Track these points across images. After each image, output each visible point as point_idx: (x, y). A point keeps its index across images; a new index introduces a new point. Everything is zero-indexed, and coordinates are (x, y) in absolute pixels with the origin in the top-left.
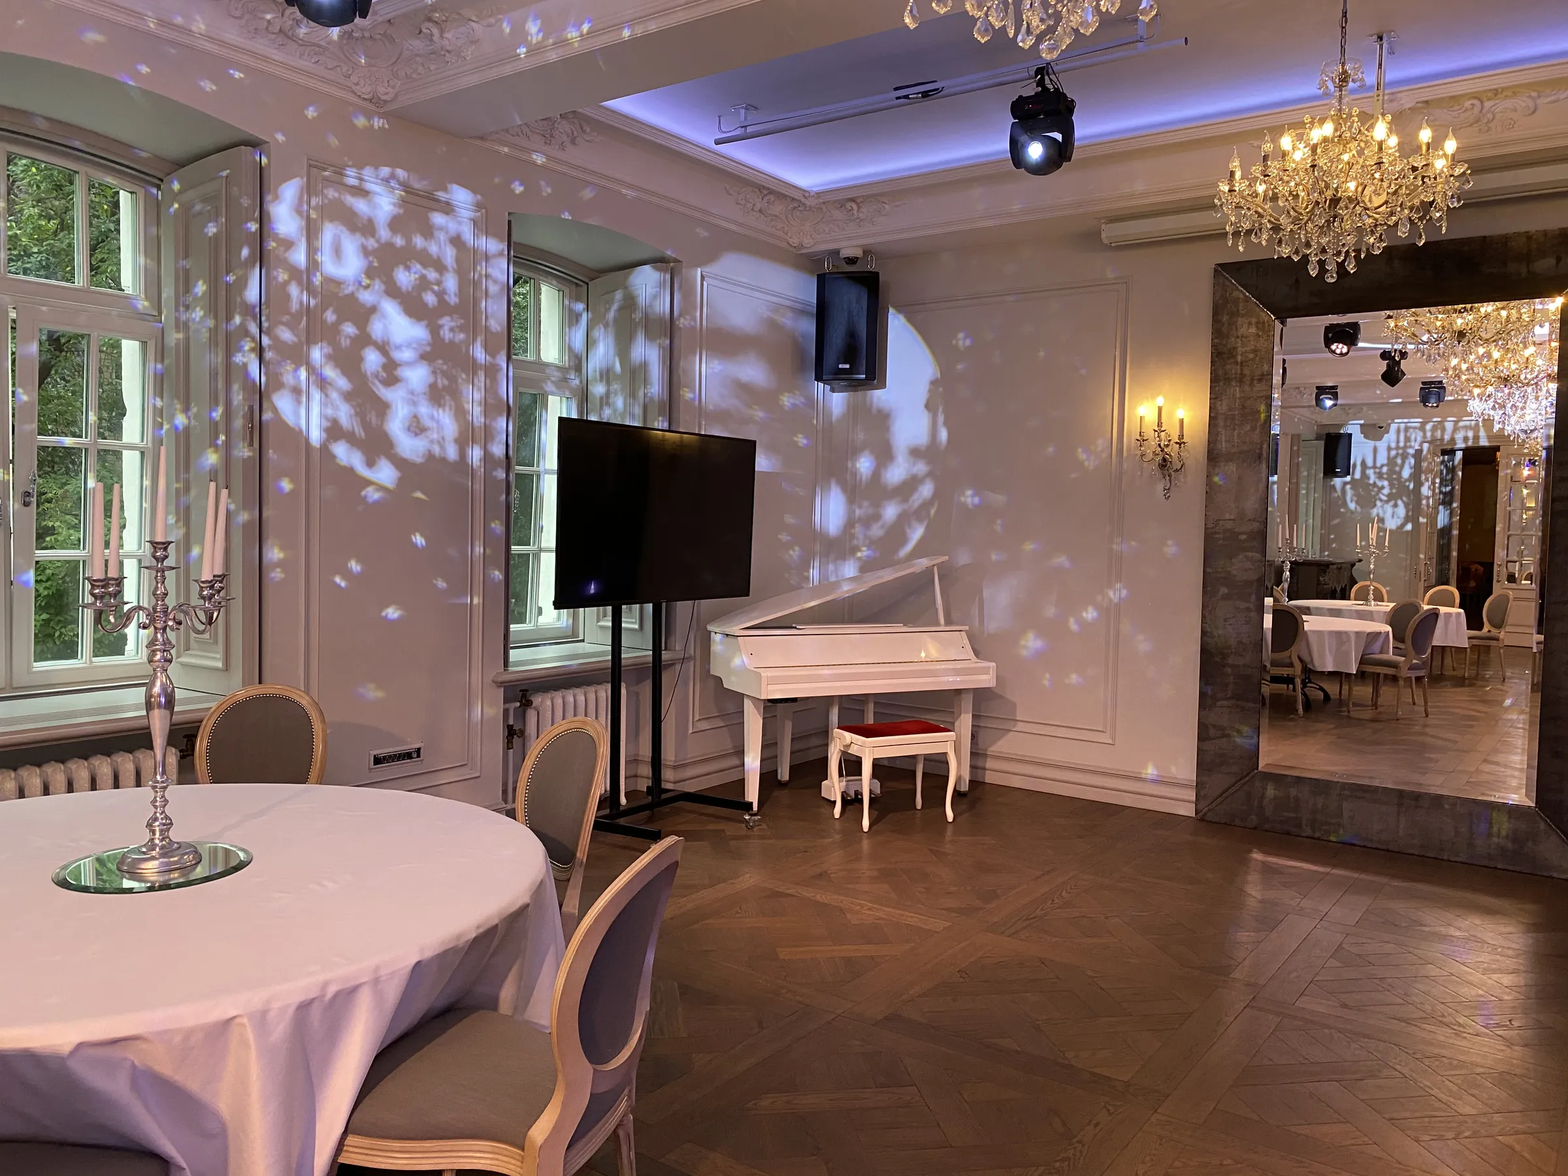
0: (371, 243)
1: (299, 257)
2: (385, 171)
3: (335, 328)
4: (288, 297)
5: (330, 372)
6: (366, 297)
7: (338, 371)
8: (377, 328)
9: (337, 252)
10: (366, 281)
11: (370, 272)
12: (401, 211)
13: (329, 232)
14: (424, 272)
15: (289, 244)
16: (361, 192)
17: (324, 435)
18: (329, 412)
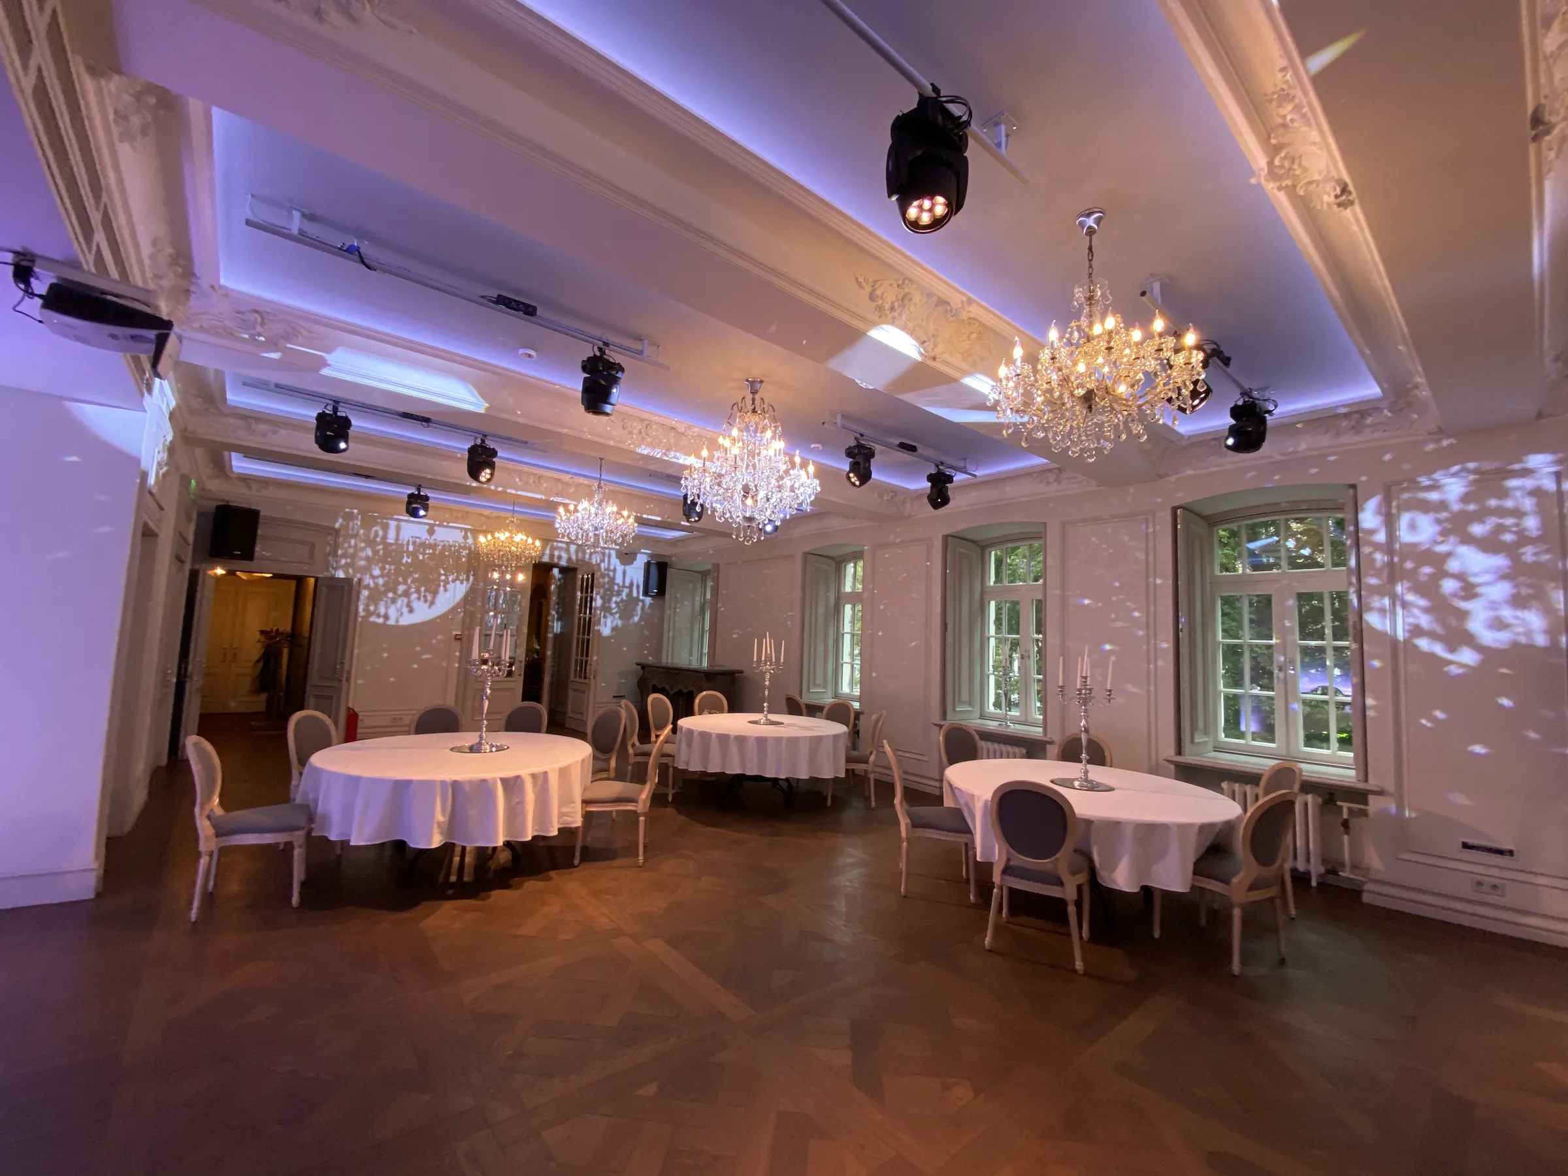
0: (1444, 515)
1: (1381, 537)
2: (1456, 468)
3: (1415, 571)
4: (1374, 561)
5: (1410, 597)
6: (1442, 548)
7: (1418, 596)
8: (1453, 565)
9: (1413, 527)
10: (1440, 539)
11: (1445, 533)
12: (1473, 488)
13: (1405, 519)
14: (1501, 521)
15: (1372, 532)
16: (1435, 487)
17: (1407, 635)
18: (1411, 620)
